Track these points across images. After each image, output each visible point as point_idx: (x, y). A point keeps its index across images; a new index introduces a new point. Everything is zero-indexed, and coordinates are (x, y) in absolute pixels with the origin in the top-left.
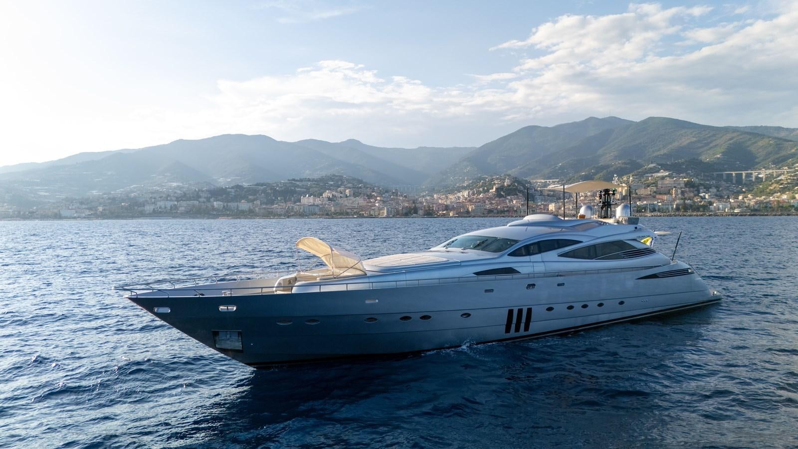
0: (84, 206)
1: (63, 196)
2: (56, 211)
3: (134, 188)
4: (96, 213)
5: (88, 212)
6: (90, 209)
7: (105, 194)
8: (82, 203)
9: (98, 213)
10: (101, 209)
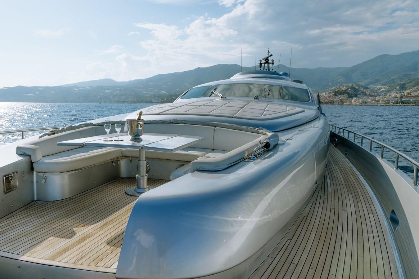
0: (160, 98)
1: (152, 93)
2: (150, 100)
3: (179, 90)
4: (164, 101)
5: (161, 101)
6: (162, 99)
7: (167, 93)
8: (159, 97)
9: (165, 101)
10: (165, 99)
